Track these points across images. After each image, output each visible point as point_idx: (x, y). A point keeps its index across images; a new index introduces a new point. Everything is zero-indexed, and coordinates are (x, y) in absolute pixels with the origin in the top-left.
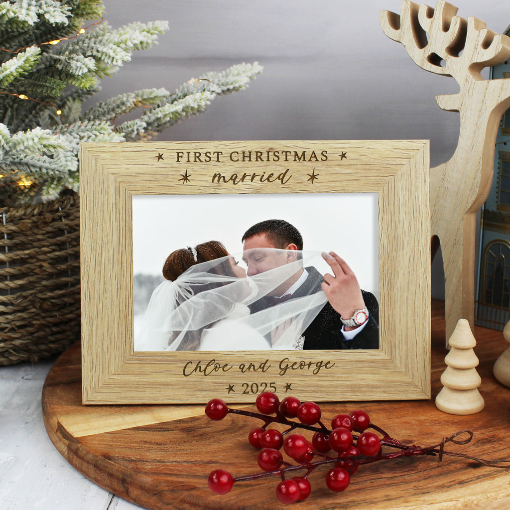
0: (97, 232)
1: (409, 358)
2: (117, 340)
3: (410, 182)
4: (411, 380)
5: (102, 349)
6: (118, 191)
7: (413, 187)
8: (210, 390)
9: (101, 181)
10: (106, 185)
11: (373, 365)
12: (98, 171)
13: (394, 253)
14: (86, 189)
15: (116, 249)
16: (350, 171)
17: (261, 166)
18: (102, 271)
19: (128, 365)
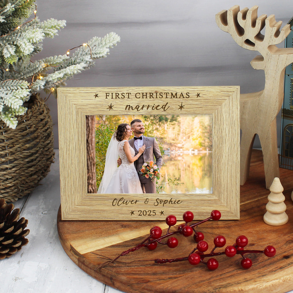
0: (67, 134)
1: (228, 199)
2: (78, 188)
3: (229, 109)
4: (229, 210)
5: (71, 193)
6: (77, 113)
7: (231, 111)
8: (126, 214)
9: (69, 108)
10: (71, 110)
11: (209, 202)
12: (67, 103)
13: (221, 145)
14: (61, 112)
15: (77, 143)
16: (198, 103)
17: (151, 101)
18: (70, 154)
19: (84, 201)
